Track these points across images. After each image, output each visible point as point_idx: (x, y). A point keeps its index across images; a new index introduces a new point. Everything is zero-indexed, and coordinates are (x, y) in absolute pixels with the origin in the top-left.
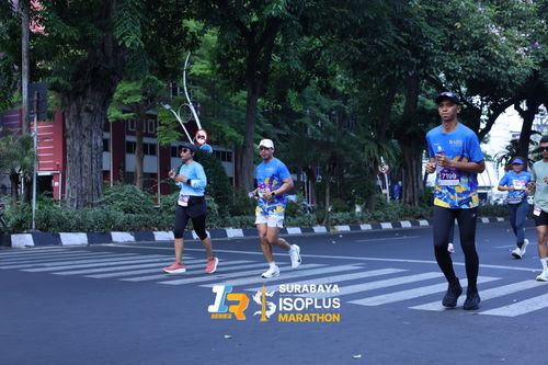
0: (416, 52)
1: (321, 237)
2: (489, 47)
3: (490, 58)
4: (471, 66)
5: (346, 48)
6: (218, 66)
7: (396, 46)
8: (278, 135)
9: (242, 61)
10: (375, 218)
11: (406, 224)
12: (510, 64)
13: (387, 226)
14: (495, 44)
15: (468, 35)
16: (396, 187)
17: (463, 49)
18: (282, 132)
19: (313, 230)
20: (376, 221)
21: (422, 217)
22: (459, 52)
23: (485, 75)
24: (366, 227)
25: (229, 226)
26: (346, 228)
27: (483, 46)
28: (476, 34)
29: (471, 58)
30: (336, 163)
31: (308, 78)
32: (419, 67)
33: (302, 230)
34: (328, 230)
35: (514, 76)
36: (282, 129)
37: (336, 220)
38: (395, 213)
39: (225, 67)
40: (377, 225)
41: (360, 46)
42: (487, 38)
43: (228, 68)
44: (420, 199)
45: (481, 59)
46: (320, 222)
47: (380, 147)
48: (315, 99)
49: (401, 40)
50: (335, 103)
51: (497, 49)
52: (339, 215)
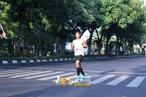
0: (65, 14)
1: (39, 63)
2: (83, 14)
3: (83, 17)
4: (79, 19)
5: (47, 12)
6: (10, 15)
7: (60, 12)
8: (26, 35)
9: (16, 14)
10: (53, 58)
11: (61, 60)
12: (88, 19)
13: (56, 60)
14: (85, 14)
15: (78, 11)
16: (57, 50)
17: (77, 14)
18: (27, 34)
19: (37, 61)
20: (53, 59)
21: (65, 58)
22: (76, 15)
23: (82, 21)
24: (51, 60)
25: (13, 60)
26: (46, 61)
27: (82, 14)
28: (80, 11)
29: (79, 17)
30: (43, 43)
31: (35, 20)
32: (66, 18)
33: (34, 61)
34: (41, 61)
35: (89, 22)
36: (27, 33)
37: (43, 58)
38: (58, 56)
39: (12, 15)
40: (54, 60)
41: (51, 12)
42: (83, 12)
43: (13, 16)
44: (65, 53)
45: (81, 17)
46: (39, 59)
47: (55, 39)
48: (36, 26)
49: (61, 11)
50: (42, 27)
51: (85, 15)
52: (44, 57)
